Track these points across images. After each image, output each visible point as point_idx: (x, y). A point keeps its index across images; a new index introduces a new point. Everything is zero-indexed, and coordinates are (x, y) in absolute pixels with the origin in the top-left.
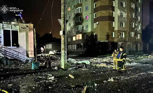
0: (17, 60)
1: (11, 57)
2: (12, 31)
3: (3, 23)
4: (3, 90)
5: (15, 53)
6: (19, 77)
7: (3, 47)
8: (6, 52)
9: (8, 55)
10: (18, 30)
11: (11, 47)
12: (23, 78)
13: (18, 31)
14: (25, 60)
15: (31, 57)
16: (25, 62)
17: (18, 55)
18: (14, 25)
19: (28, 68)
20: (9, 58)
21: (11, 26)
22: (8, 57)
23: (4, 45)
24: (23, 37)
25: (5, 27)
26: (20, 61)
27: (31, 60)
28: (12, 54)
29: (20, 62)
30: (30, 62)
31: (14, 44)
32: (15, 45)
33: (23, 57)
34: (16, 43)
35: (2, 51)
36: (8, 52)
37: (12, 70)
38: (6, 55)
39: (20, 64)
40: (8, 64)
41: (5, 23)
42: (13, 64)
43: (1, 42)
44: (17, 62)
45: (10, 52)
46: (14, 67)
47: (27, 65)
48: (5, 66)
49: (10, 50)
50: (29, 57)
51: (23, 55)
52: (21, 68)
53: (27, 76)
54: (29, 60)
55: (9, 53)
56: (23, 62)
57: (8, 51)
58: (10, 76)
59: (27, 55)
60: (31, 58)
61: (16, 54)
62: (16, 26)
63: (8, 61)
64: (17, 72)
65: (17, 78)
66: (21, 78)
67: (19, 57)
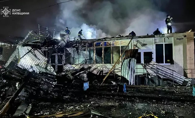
0: (171, 81)
1: (164, 76)
2: (165, 44)
3: (155, 37)
4: (156, 116)
5: (169, 71)
6: (174, 104)
7: (155, 64)
8: (159, 70)
9: (161, 73)
10: (172, 42)
11: (164, 64)
12: (179, 106)
13: (172, 44)
14: (182, 81)
15: (191, 78)
16: (181, 84)
17: (173, 75)
18: (167, 37)
19: (186, 93)
20: (162, 77)
21: (165, 38)
22: (160, 76)
23: (156, 62)
24: (180, 50)
25: (157, 41)
26: (175, 82)
27: (190, 82)
28: (165, 72)
29: (175, 84)
30: (190, 85)
31: (168, 60)
32: (168, 62)
33: (179, 77)
34: (170, 59)
35: (154, 69)
36: (160, 70)
37: (165, 93)
38: (158, 73)
39: (174, 86)
40: (161, 84)
41: (158, 36)
42: (166, 86)
43: (153, 58)
44: (170, 83)
45: (163, 69)
46: (168, 90)
47: (185, 89)
48: (157, 86)
49: (163, 68)
50: (187, 77)
51: (179, 75)
52: (177, 92)
53: (185, 105)
54: (187, 82)
55: (162, 71)
56: (178, 84)
57: (161, 68)
58: (163, 100)
59: (185, 75)
60: (191, 80)
61: (170, 73)
62: (169, 38)
63: (161, 81)
64: (172, 97)
65: (172, 104)
66: (177, 106)
67: (174, 76)
